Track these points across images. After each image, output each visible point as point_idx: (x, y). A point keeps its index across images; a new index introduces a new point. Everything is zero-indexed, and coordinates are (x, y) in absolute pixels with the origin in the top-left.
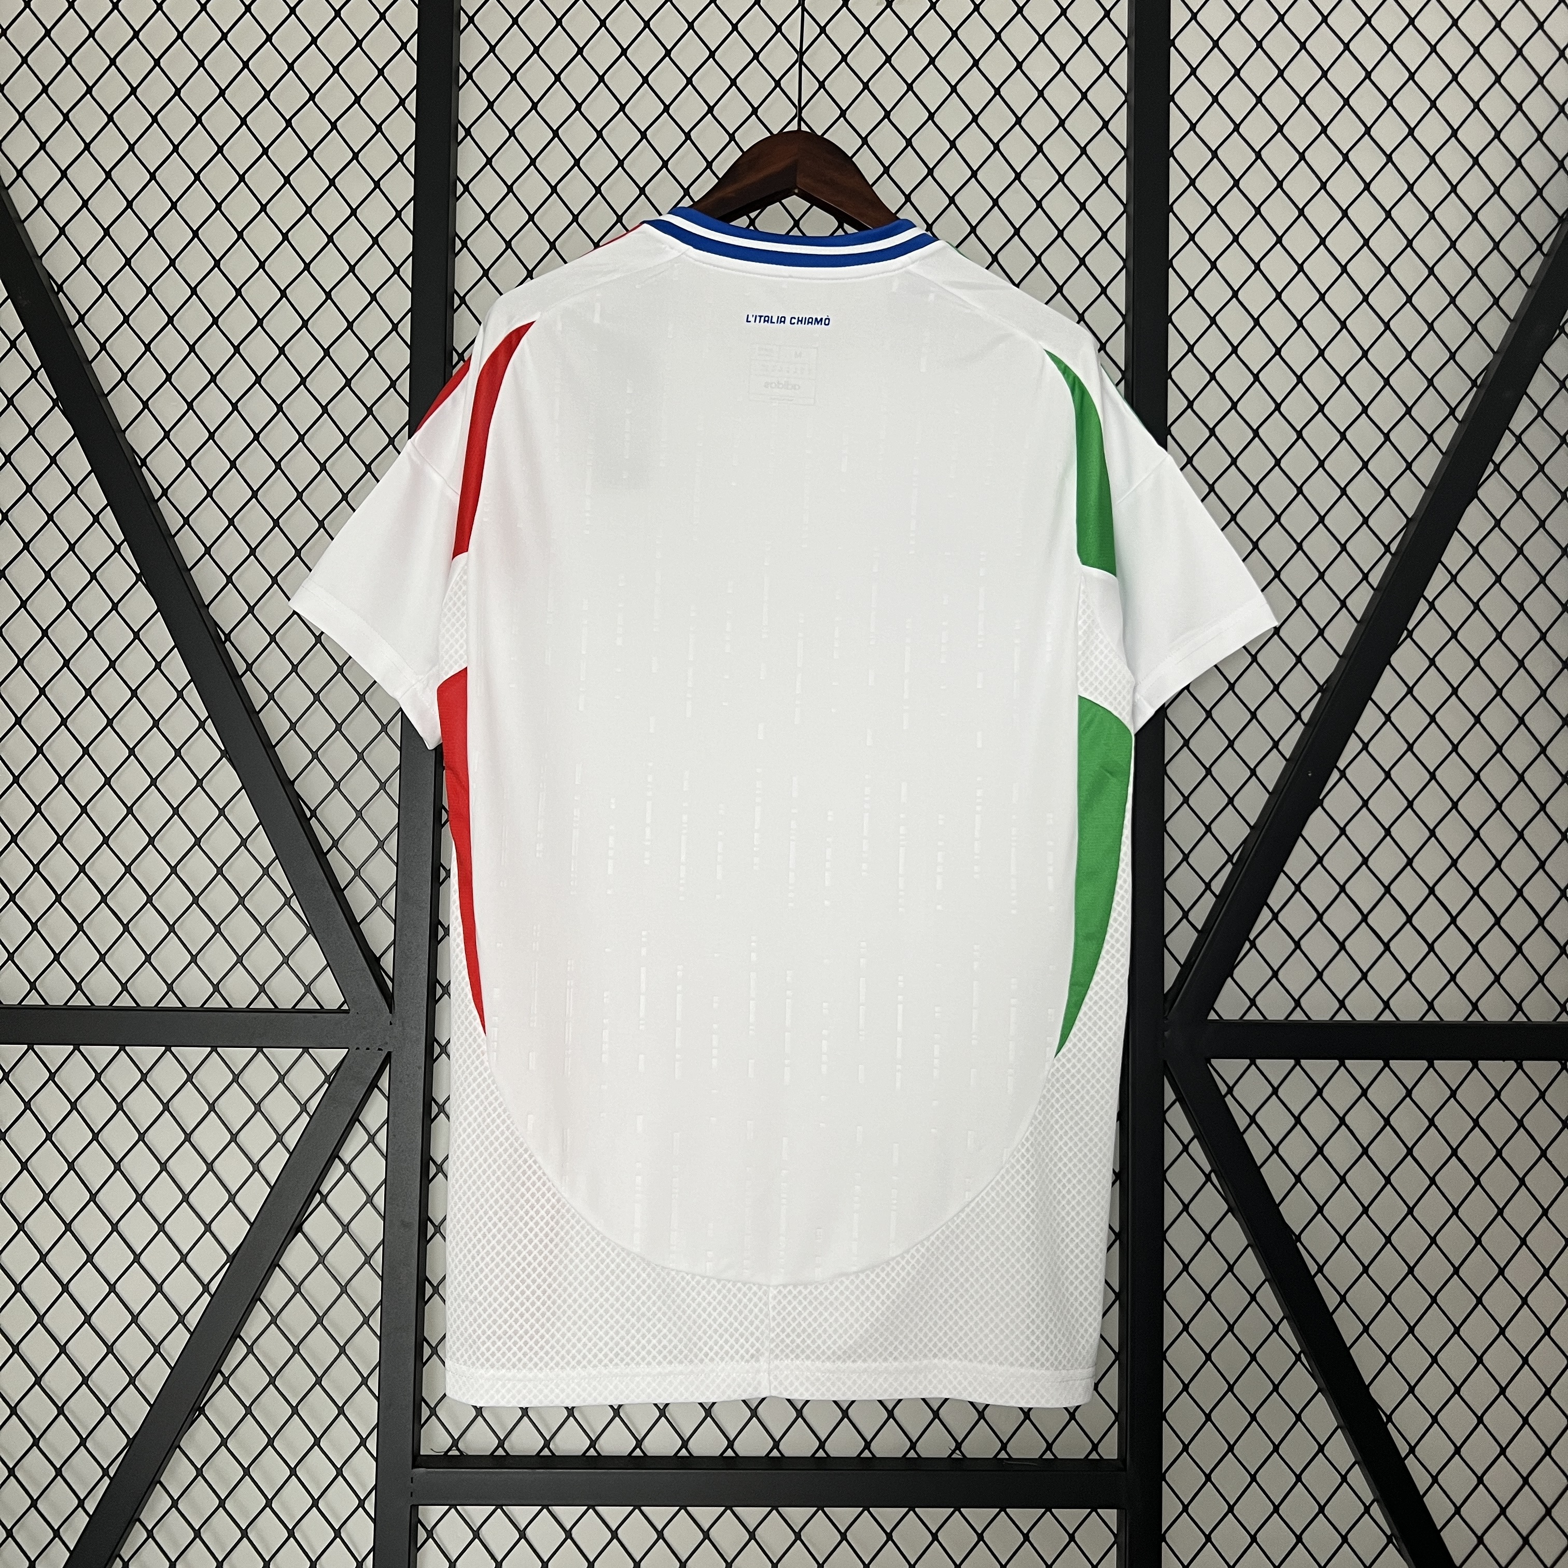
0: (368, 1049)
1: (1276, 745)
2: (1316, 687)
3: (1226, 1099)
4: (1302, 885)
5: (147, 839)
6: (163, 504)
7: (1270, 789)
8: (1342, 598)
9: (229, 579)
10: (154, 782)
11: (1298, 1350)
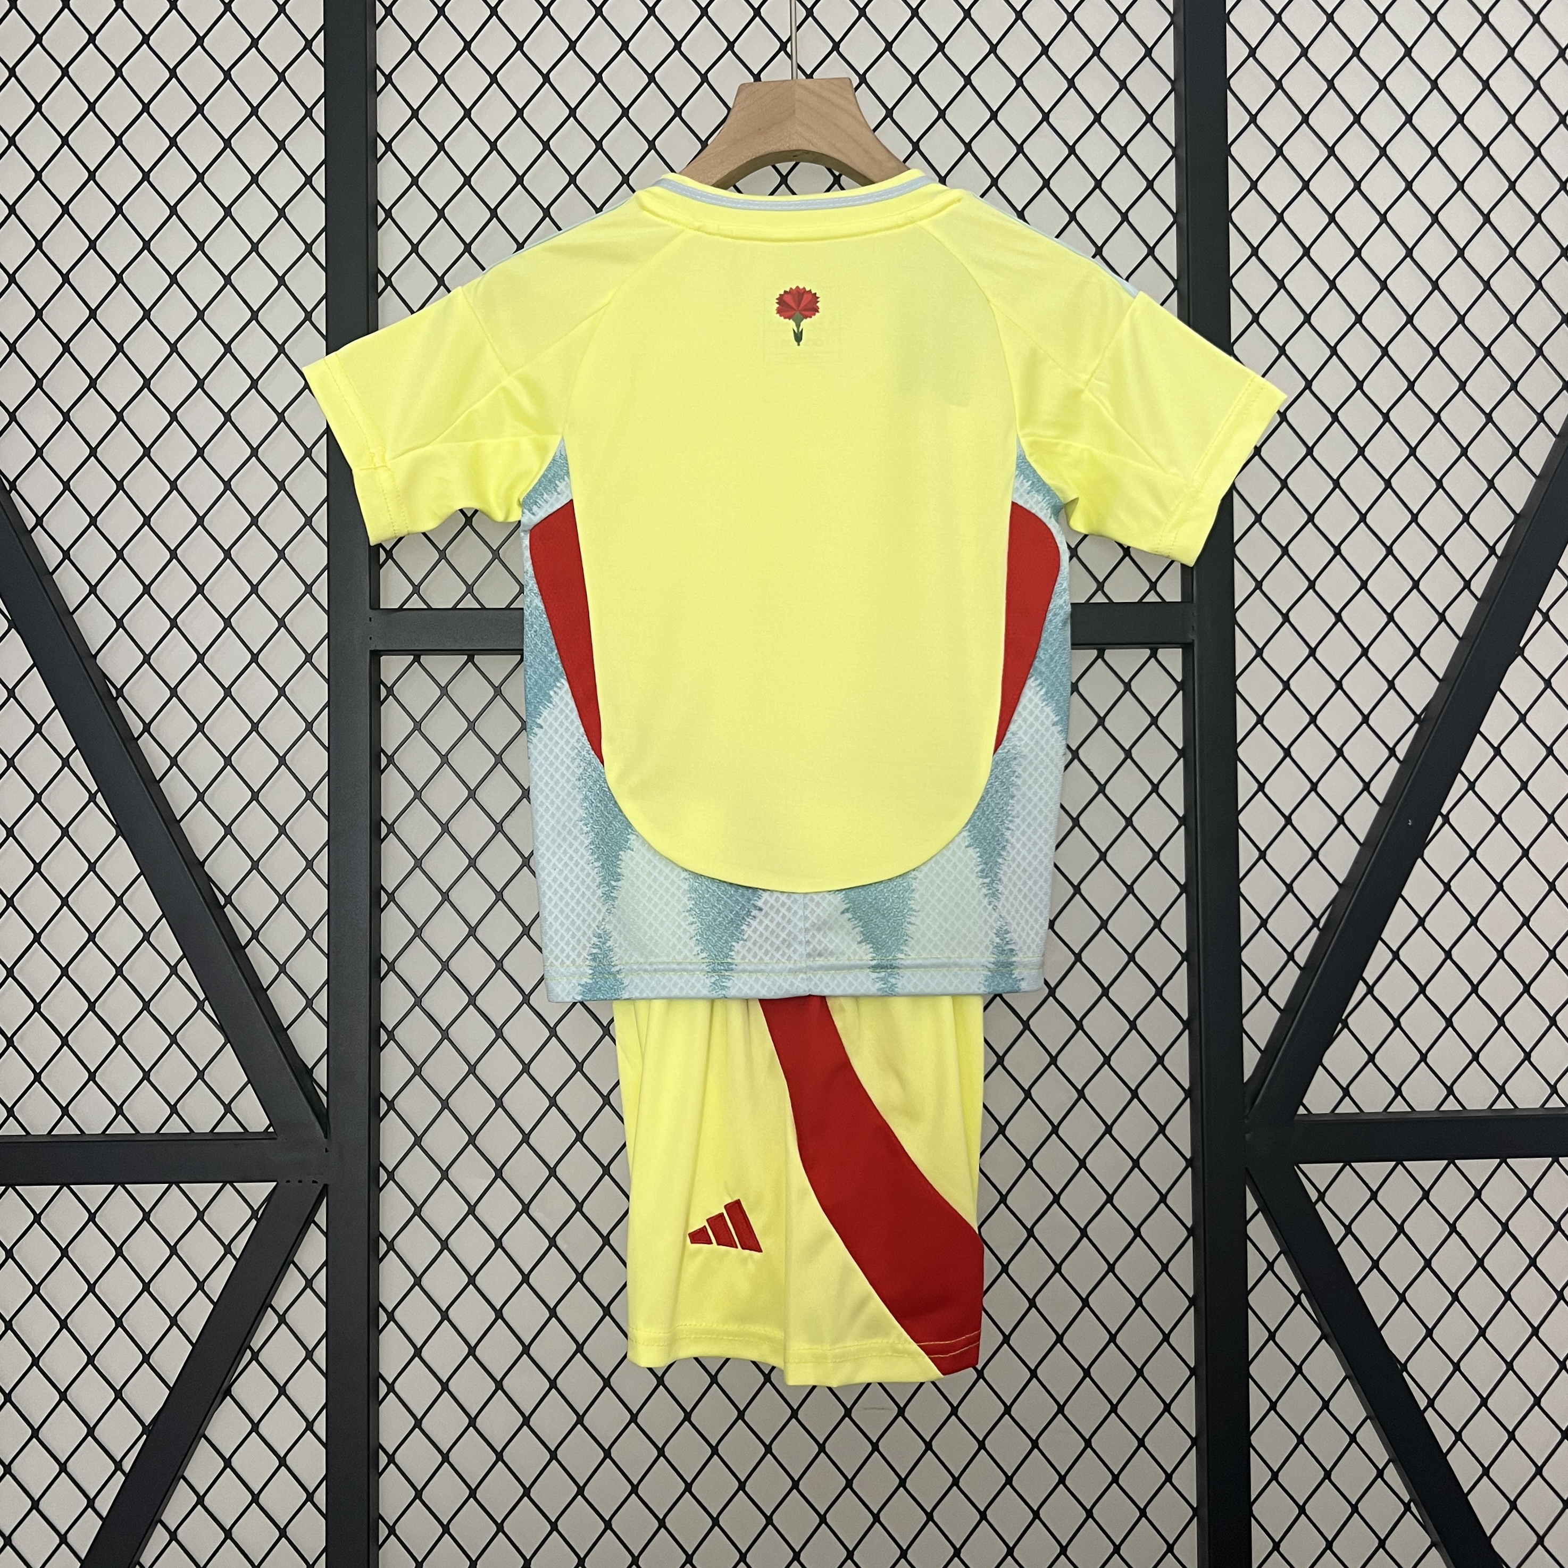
0: (300, 1182)
1: (1367, 786)
2: (1412, 718)
3: (1317, 1207)
4: (1401, 952)
5: (32, 936)
6: (39, 536)
7: (1362, 841)
8: (1441, 611)
9: (120, 623)
10: (37, 867)
11: (1406, 1499)
